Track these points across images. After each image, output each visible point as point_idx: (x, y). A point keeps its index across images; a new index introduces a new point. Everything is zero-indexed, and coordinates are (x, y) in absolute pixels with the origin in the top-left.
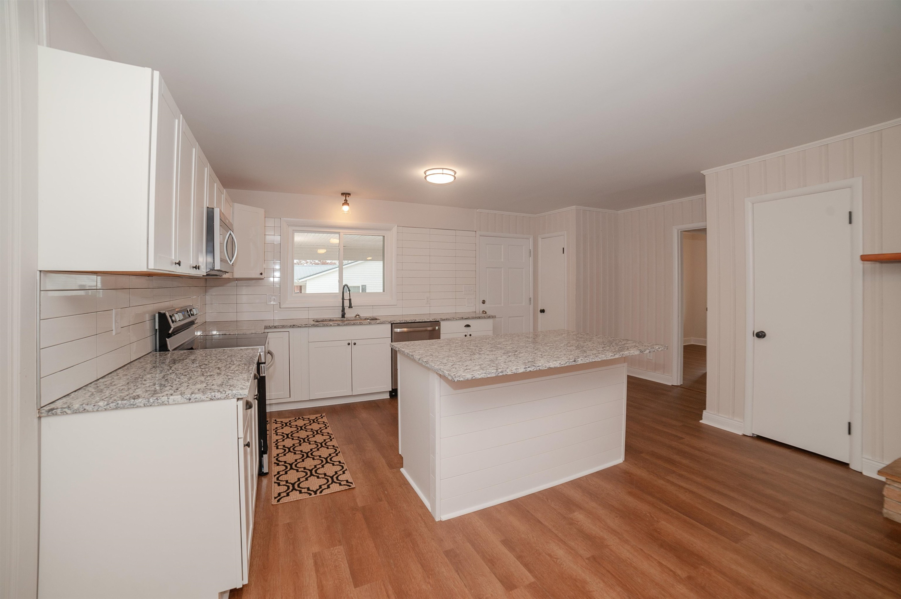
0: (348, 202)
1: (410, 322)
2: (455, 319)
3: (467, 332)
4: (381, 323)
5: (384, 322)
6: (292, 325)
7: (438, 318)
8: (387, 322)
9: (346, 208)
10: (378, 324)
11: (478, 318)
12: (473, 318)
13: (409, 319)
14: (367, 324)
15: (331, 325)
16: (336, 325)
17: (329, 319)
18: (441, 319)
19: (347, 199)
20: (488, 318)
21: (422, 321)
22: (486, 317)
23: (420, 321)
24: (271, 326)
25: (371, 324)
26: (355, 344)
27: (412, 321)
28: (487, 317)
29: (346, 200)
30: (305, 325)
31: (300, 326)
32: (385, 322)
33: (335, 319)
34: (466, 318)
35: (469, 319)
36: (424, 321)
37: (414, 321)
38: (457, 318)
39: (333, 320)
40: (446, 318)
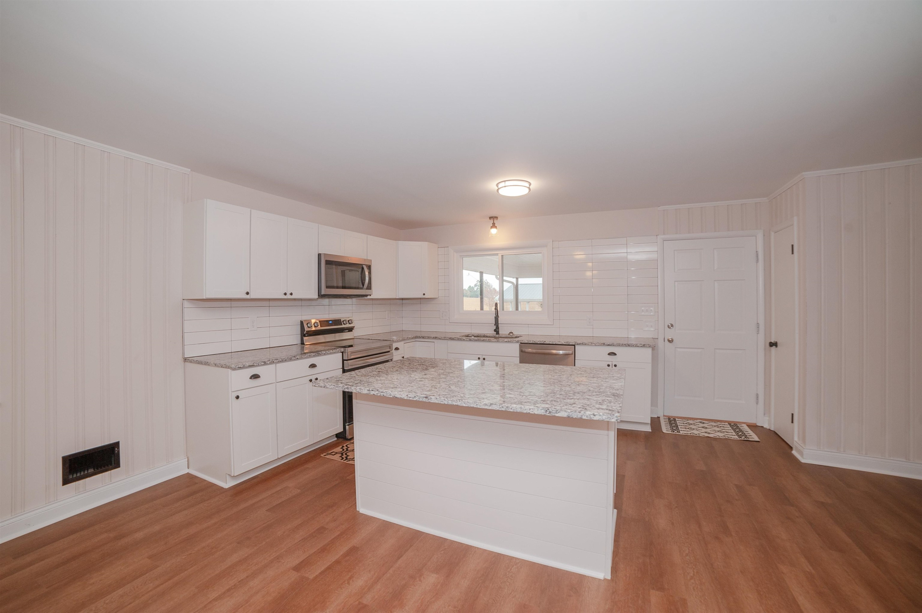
0: (496, 225)
1: (539, 343)
2: (594, 344)
3: (612, 361)
4: (508, 342)
5: (511, 341)
6: (435, 337)
7: (572, 342)
8: (515, 341)
9: (494, 231)
10: (506, 343)
11: (626, 346)
12: (619, 345)
13: (537, 340)
14: (496, 341)
15: (464, 340)
16: (468, 340)
17: (484, 334)
18: (576, 342)
19: (495, 222)
20: (642, 347)
21: (552, 343)
22: (638, 345)
23: (550, 343)
24: (420, 337)
25: (499, 342)
26: (484, 359)
27: (541, 343)
28: (641, 345)
29: (494, 224)
30: (444, 337)
31: (440, 338)
32: (513, 341)
33: (488, 335)
34: (609, 344)
35: (613, 346)
36: (554, 343)
37: (543, 343)
38: (596, 343)
39: (487, 336)
40: (581, 343)
